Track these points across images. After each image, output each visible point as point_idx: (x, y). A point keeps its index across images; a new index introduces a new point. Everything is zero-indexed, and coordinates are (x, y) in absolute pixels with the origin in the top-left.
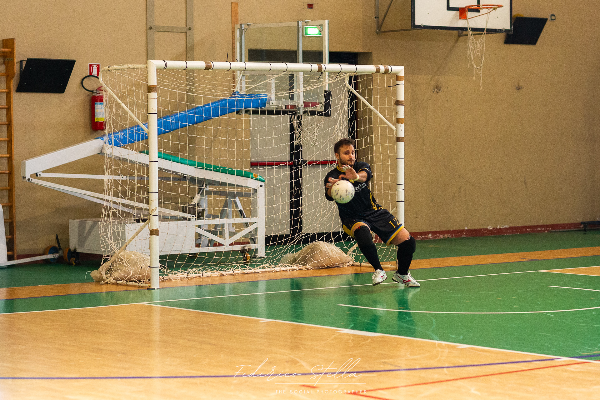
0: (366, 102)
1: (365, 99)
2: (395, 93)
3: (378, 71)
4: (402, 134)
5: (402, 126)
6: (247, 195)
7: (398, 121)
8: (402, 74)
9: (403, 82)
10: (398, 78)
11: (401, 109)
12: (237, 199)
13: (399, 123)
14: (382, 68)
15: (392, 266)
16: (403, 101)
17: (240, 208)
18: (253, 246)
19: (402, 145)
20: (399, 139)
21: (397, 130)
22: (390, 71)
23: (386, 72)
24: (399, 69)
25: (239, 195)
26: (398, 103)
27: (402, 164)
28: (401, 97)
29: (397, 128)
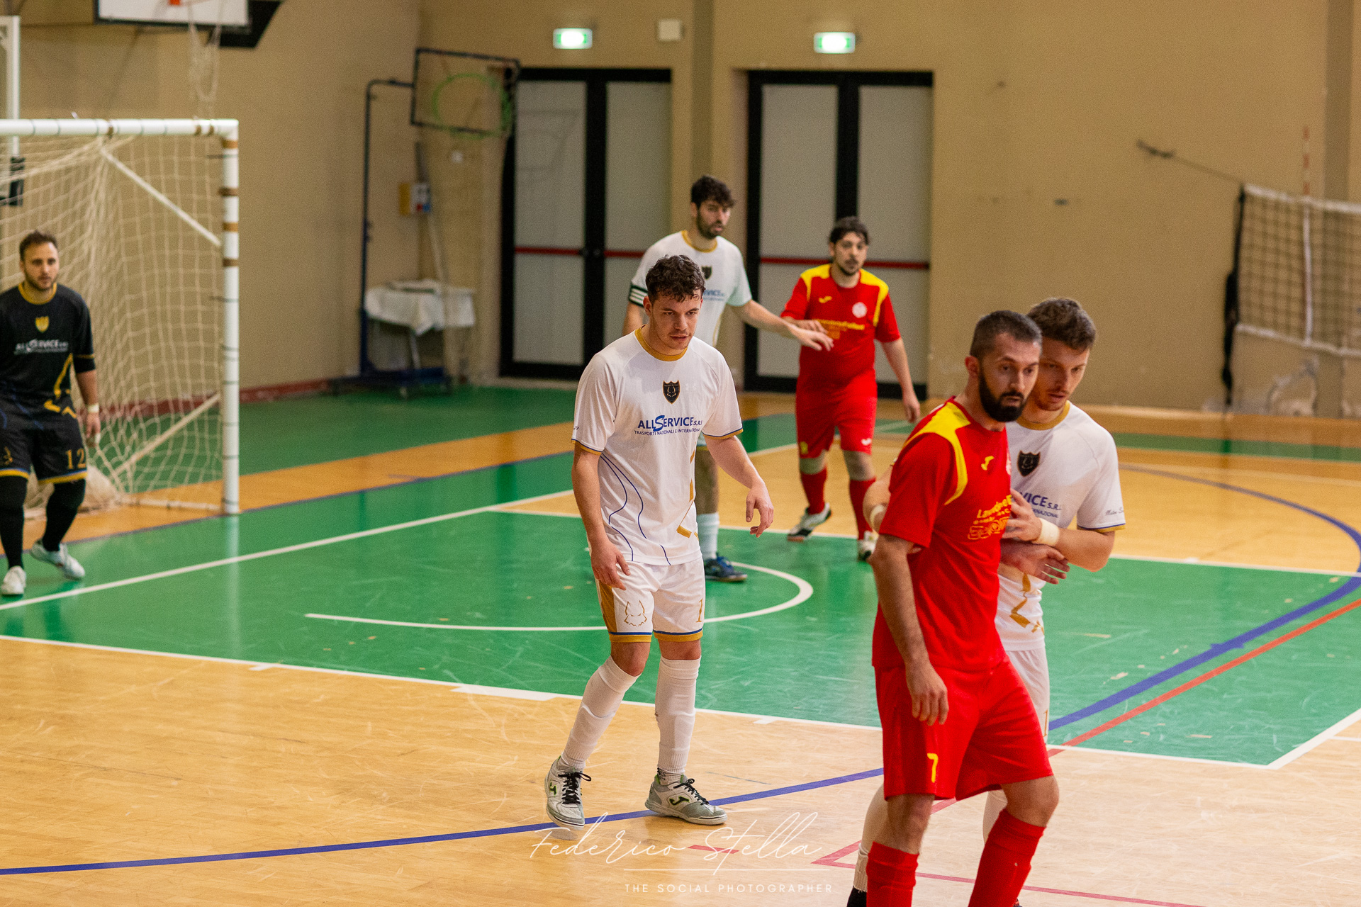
1: (146, 180)
2: (220, 172)
3: (198, 130)
4: (233, 252)
5: (233, 239)
7: (226, 227)
8: (234, 137)
9: (235, 152)
10: (225, 143)
11: (233, 205)
13: (229, 231)
14: (206, 125)
15: (211, 507)
16: (235, 189)
19: (233, 274)
20: (227, 263)
21: (222, 245)
22: (216, 129)
23: (212, 130)
24: (228, 126)
26: (225, 192)
27: (233, 311)
28: (233, 181)
29: (223, 241)
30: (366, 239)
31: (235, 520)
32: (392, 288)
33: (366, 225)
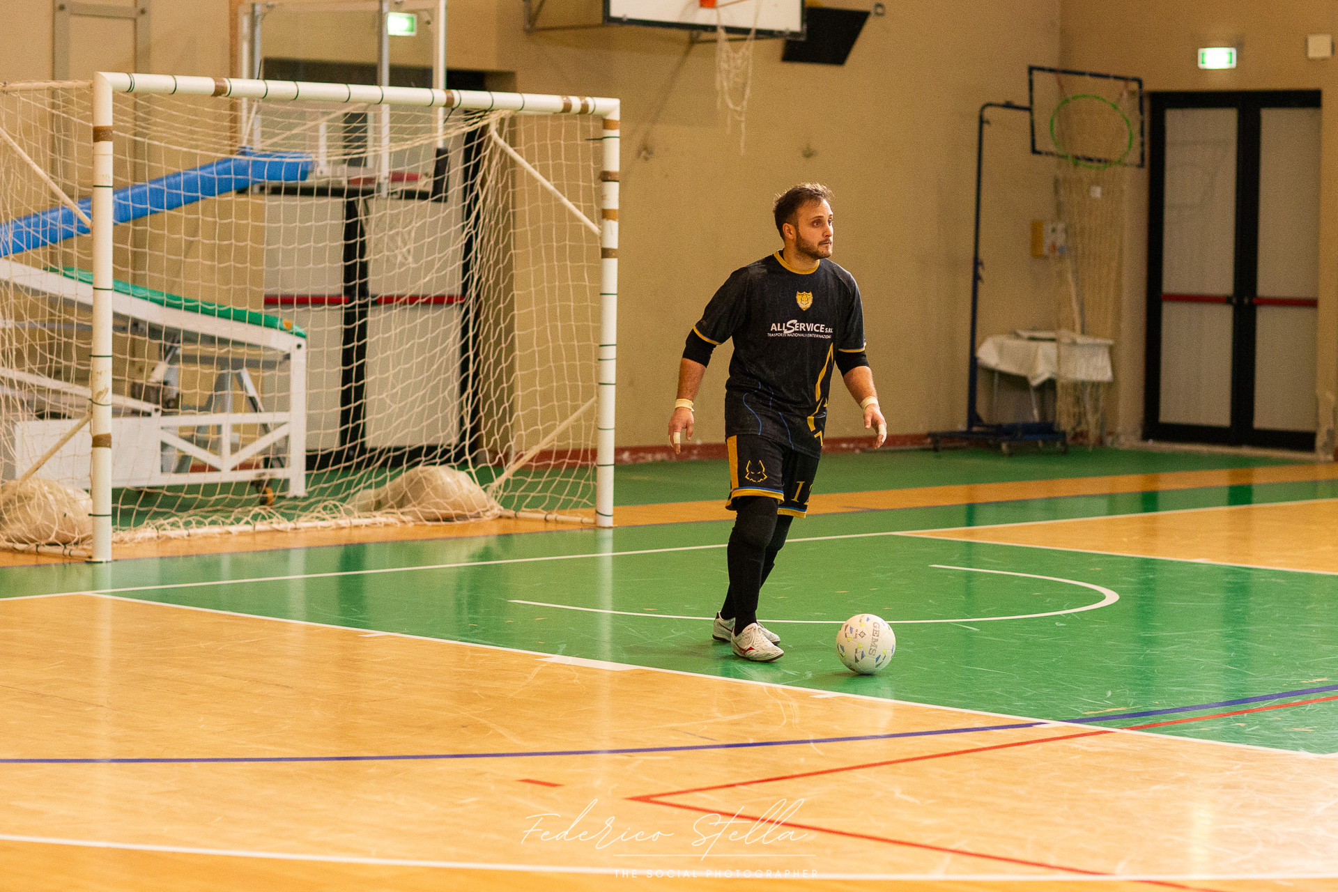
0: (537, 174)
1: (534, 167)
2: (599, 157)
3: (567, 108)
4: (612, 242)
5: (613, 227)
6: (270, 365)
7: (605, 214)
8: (615, 116)
9: (616, 133)
10: (606, 124)
11: (613, 189)
12: (245, 374)
13: (608, 218)
14: (576, 102)
15: (586, 520)
16: (616, 173)
17: (252, 392)
18: (279, 473)
19: (612, 265)
20: (606, 253)
21: (602, 233)
22: (591, 109)
23: (584, 110)
24: (609, 106)
25: (253, 364)
26: (605, 177)
27: (611, 306)
28: (613, 164)
29: (602, 229)
30: (976, 278)
31: (609, 533)
32: (1018, 336)
33: (977, 263)
